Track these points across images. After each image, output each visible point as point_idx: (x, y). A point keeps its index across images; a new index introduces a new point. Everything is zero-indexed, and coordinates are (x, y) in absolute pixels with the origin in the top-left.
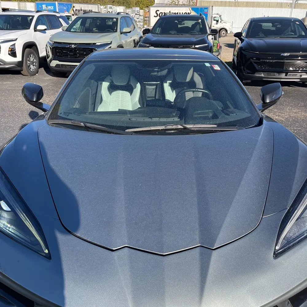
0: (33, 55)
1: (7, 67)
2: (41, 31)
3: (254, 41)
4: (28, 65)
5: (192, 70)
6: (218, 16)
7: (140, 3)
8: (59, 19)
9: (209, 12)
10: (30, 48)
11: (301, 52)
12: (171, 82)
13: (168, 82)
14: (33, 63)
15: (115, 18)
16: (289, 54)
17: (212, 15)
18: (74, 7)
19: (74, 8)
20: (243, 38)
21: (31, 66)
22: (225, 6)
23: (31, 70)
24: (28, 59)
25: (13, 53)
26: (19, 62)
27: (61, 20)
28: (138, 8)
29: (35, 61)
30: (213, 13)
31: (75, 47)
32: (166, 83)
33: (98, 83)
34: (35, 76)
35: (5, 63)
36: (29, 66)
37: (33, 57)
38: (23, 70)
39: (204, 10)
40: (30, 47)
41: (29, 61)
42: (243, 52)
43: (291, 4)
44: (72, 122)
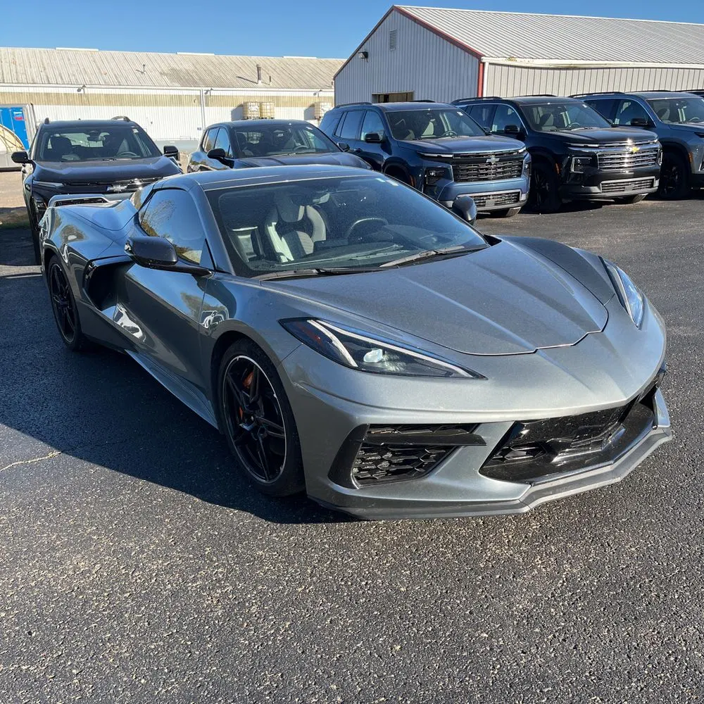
9: (26, 117)
17: (35, 122)
22: (58, 103)
39: (13, 114)
43: (199, 98)
44: (295, 272)
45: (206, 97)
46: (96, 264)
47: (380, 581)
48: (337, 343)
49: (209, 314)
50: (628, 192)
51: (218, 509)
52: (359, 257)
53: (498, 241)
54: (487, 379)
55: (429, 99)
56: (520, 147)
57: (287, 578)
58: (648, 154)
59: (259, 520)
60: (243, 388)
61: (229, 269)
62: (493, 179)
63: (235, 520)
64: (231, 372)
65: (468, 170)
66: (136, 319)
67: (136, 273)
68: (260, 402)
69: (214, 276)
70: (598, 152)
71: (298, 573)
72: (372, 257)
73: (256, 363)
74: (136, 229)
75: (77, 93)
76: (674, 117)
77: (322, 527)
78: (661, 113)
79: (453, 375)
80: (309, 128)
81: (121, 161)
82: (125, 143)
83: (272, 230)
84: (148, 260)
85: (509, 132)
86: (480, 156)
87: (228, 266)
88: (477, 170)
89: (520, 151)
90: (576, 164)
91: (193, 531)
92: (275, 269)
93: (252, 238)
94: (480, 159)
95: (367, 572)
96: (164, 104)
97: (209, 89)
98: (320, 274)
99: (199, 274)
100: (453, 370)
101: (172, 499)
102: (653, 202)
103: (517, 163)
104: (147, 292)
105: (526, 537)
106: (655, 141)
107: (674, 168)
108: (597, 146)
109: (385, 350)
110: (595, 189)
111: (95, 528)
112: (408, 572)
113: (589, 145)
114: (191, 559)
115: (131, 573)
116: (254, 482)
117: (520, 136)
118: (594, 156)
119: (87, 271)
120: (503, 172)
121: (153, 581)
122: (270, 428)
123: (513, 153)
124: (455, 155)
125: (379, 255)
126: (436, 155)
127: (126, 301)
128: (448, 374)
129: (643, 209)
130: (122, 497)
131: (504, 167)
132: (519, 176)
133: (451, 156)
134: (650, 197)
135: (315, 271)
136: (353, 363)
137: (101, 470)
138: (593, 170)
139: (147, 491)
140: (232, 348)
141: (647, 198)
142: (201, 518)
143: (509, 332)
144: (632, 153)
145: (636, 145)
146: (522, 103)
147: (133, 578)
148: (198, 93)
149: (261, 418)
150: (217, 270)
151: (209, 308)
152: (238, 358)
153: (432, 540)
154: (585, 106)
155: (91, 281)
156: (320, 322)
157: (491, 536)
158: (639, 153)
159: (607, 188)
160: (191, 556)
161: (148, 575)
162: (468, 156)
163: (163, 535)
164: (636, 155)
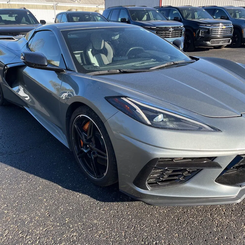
43: (53, 6)
44: (108, 71)
45: (56, 6)
46: (9, 66)
47: (163, 241)
48: (139, 110)
49: (66, 92)
50: (220, 44)
51: (71, 192)
52: (137, 64)
53: (199, 59)
54: (222, 132)
55: (145, 6)
56: (181, 25)
57: (112, 240)
58: (229, 29)
59: (93, 200)
60: (83, 131)
61: (75, 69)
62: (171, 38)
63: (80, 200)
64: (76, 122)
65: (162, 33)
66: (28, 93)
67: (28, 71)
68: (93, 139)
69: (66, 72)
70: (211, 28)
71: (117, 236)
72: (143, 64)
73: (91, 120)
74: (27, 50)
75: (7, 3)
76: (235, 16)
77: (126, 205)
78: (231, 14)
79: (203, 129)
80: (99, 15)
81: (22, 25)
82: (24, 18)
83: (90, 53)
84: (33, 64)
85: (176, 19)
86: (166, 28)
87: (74, 67)
88: (165, 33)
89: (181, 27)
90: (202, 33)
91: (58, 207)
92: (97, 70)
93: (81, 56)
94: (166, 29)
95: (155, 235)
96: (40, 8)
97: (57, 3)
98: (121, 72)
99: (58, 71)
100: (202, 126)
101: (47, 186)
102: (228, 48)
103: (180, 31)
104: (33, 80)
105: (232, 211)
106: (231, 24)
107: (236, 36)
108: (210, 25)
109: (164, 114)
110: (208, 43)
111: (6, 205)
112: (177, 235)
113: (207, 25)
114: (58, 226)
115: (25, 236)
116: (89, 179)
117: (180, 21)
118: (209, 29)
119: (4, 70)
120: (175, 35)
121: (37, 242)
122: (99, 153)
123: (178, 27)
124: (157, 27)
125: (145, 64)
126: (149, 27)
127: (23, 84)
128: (200, 129)
129: (225, 51)
130: (21, 185)
131: (175, 33)
132: (181, 36)
133: (155, 28)
134: (228, 46)
135: (118, 71)
136: (149, 122)
137: (11, 169)
138: (208, 35)
139: (34, 181)
140: (77, 110)
141: (226, 47)
142: (62, 199)
143: (224, 105)
144: (223, 29)
145: (224, 26)
146: (180, 8)
147: (26, 240)
148: (53, 5)
149: (94, 147)
150: (67, 69)
151: (66, 90)
152: (81, 116)
153: (184, 212)
154: (204, 10)
155: (7, 74)
156: (128, 98)
157: (214, 209)
158: (226, 29)
159: (213, 42)
160: (58, 224)
161: (34, 238)
162: (162, 28)
163: (42, 210)
164: (224, 30)
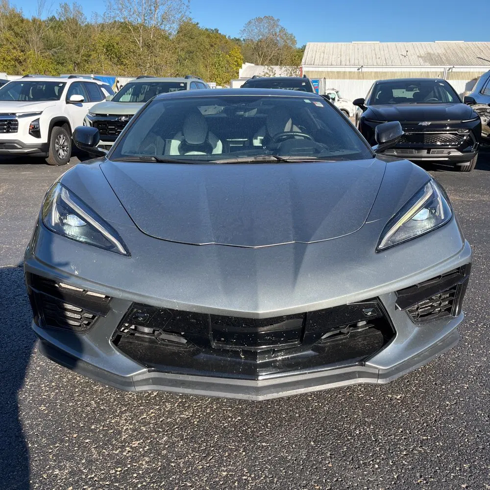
0: (64, 136)
1: (26, 151)
2: (75, 103)
3: (382, 109)
4: (57, 149)
5: (290, 122)
6: (334, 92)
7: (218, 77)
8: (101, 88)
9: (320, 87)
10: (61, 126)
11: (449, 120)
12: (262, 138)
13: (259, 138)
14: (63, 147)
15: (183, 83)
16: (430, 123)
17: (325, 90)
18: (118, 82)
19: (118, 84)
20: (366, 106)
21: (61, 151)
22: (344, 78)
23: (61, 157)
24: (57, 141)
25: (35, 132)
26: (44, 144)
27: (103, 89)
28: (214, 83)
29: (66, 144)
30: (327, 88)
31: (125, 119)
32: (257, 139)
33: (165, 141)
34: (65, 165)
35: (23, 146)
36: (58, 151)
37: (63, 139)
38: (48, 157)
40: (60, 123)
41: (58, 144)
42: (366, 122)
43: (443, 74)
45: (448, 72)
75: (357, 71)
148: (442, 70)
